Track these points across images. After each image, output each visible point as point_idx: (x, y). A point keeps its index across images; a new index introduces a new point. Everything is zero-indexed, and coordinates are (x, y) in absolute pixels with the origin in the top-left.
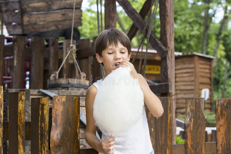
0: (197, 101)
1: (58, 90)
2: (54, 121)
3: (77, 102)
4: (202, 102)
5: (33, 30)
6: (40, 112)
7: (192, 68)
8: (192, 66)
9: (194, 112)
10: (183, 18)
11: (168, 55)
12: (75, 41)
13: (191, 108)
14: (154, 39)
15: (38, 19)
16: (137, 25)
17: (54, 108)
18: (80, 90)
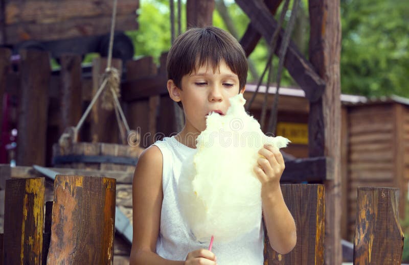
0: (384, 195)
1: (77, 168)
2: (57, 233)
3: (109, 190)
4: (394, 197)
5: (27, 37)
6: (24, 212)
7: (389, 132)
8: (389, 126)
9: (376, 220)
10: (374, 21)
11: (326, 95)
12: (120, 62)
13: (368, 211)
14: (296, 59)
15: (39, 12)
16: (259, 27)
17: (56, 202)
18: (125, 170)
